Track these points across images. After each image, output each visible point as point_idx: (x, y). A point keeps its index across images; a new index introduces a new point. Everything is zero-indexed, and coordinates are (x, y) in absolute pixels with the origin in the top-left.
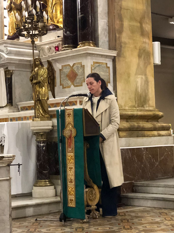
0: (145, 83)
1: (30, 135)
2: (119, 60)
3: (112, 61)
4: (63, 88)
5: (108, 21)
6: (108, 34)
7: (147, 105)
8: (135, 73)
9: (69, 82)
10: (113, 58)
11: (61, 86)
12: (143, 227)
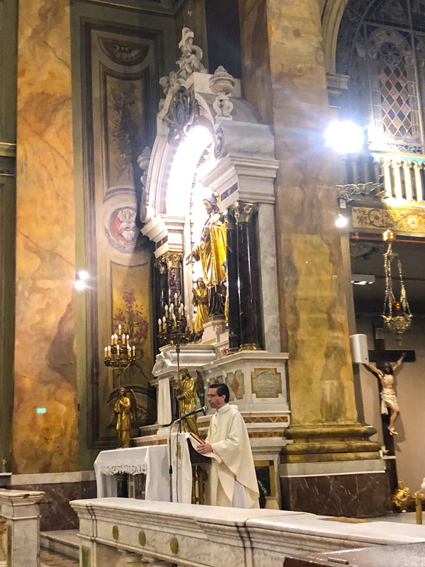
2: (293, 364)
3: (283, 365)
5: (280, 317)
6: (279, 333)
7: (343, 419)
8: (320, 378)
10: (284, 361)
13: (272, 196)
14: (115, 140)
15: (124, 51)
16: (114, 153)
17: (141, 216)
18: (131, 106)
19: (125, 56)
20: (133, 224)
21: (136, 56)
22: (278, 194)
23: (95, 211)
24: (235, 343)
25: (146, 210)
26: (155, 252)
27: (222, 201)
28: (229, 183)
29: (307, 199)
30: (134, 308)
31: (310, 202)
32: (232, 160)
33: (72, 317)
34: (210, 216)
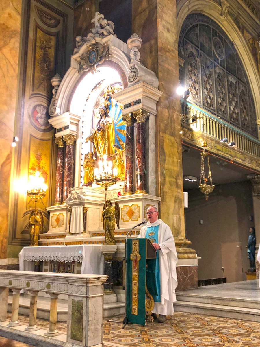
0: (179, 220)
1: (100, 255)
2: (162, 203)
3: (158, 204)
4: (124, 221)
5: (155, 177)
6: (155, 186)
7: (180, 236)
8: (172, 213)
9: (128, 217)
10: (158, 202)
11: (122, 220)
12: (191, 331)
13: (156, 111)
14: (38, 65)
15: (48, 18)
16: (38, 72)
17: (49, 112)
18: (49, 49)
19: (48, 21)
20: (44, 116)
21: (53, 23)
22: (159, 110)
23: (24, 102)
24: (130, 189)
25: (56, 109)
26: (56, 134)
27: (124, 108)
28: (133, 99)
29: (170, 117)
30: (41, 164)
31: (171, 119)
32: (144, 85)
33: (9, 163)
34: (102, 118)
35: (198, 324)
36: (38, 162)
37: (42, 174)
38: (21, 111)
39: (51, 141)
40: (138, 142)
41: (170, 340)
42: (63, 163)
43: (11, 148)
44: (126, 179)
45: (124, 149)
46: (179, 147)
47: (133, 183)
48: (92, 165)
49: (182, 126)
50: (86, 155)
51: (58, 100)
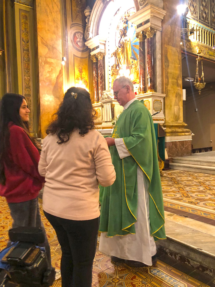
0: (178, 110)
2: (167, 99)
3: (163, 99)
5: (162, 79)
6: (161, 86)
7: (179, 120)
8: (174, 105)
10: (164, 97)
12: (184, 183)
13: (161, 28)
16: (74, 7)
17: (85, 37)
20: (81, 40)
22: (163, 27)
23: (67, 31)
24: (143, 89)
25: (89, 34)
26: (91, 53)
27: (137, 28)
28: (144, 19)
29: (172, 32)
30: (82, 76)
31: (173, 33)
32: (151, 7)
33: (61, 76)
34: (121, 38)
35: (190, 178)
36: (81, 74)
37: (84, 82)
38: (66, 38)
39: (88, 58)
40: (148, 53)
41: (170, 189)
42: (97, 73)
43: (62, 65)
44: (140, 82)
45: (138, 60)
46: (179, 55)
47: (145, 85)
48: (117, 73)
49: (182, 38)
50: (112, 66)
51: (90, 27)
